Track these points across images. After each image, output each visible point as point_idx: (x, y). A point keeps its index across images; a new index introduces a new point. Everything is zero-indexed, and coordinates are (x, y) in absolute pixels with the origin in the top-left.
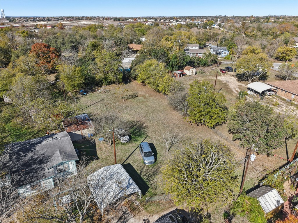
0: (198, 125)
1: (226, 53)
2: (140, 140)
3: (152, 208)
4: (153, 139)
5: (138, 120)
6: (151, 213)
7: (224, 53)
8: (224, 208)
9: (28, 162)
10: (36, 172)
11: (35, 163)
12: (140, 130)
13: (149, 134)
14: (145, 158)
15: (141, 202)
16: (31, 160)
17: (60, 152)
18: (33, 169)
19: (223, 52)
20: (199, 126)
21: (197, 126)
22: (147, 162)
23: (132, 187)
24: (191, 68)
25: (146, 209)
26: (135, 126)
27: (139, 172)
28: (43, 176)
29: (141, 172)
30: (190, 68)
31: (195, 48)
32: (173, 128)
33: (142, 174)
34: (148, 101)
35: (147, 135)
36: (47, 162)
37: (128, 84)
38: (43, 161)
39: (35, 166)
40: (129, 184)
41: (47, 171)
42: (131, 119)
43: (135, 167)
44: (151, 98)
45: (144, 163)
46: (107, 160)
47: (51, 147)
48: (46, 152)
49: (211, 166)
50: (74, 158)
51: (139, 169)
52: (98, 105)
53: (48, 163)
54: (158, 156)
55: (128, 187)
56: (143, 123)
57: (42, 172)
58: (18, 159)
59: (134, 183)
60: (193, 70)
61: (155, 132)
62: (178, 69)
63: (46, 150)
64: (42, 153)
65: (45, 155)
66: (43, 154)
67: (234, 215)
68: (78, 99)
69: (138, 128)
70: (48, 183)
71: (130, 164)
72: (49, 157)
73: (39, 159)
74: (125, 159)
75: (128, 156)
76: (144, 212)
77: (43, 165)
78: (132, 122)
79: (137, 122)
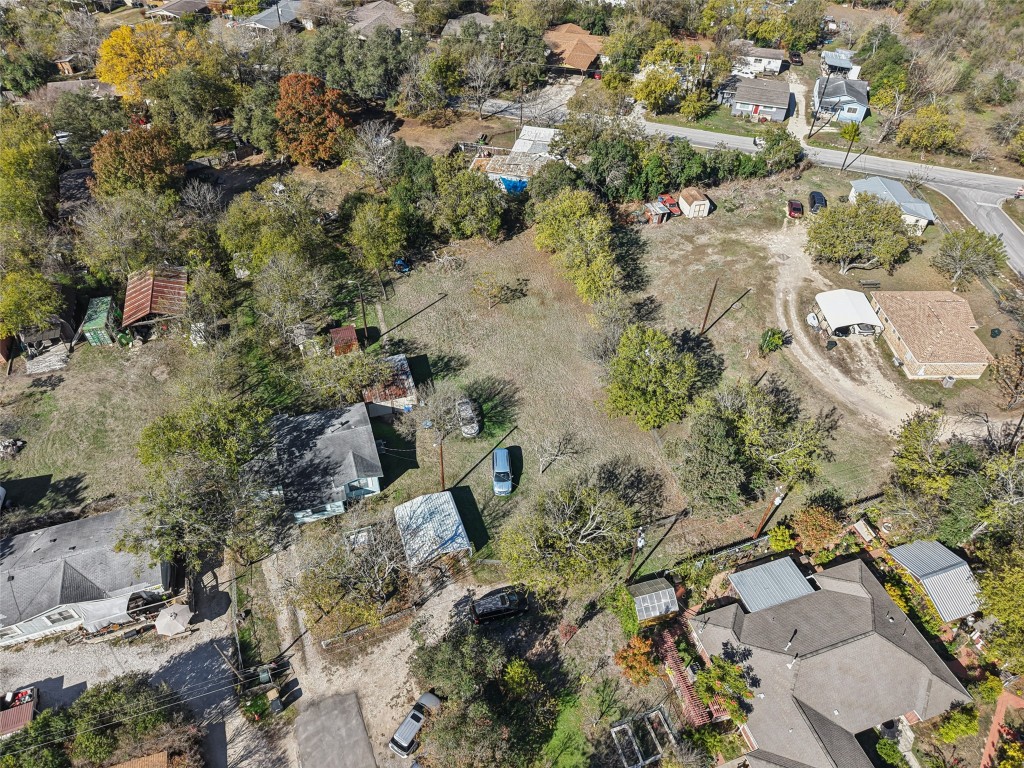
1: (854, 111)
2: (499, 433)
3: (484, 575)
4: (525, 438)
5: (507, 378)
6: (481, 582)
7: (850, 110)
8: (593, 595)
9: (306, 469)
10: (319, 490)
11: (316, 474)
12: (505, 408)
13: (520, 423)
14: (495, 483)
15: (472, 562)
16: (311, 466)
17: (354, 455)
18: (315, 483)
19: (846, 107)
22: (497, 490)
23: (459, 540)
25: (475, 573)
26: (499, 393)
27: (480, 507)
28: (330, 498)
29: (484, 508)
30: (695, 199)
31: (769, 62)
33: (486, 513)
35: (515, 424)
36: (335, 474)
37: (514, 238)
38: (328, 470)
39: (316, 478)
40: (455, 534)
41: (335, 489)
42: (494, 373)
43: (476, 496)
44: (557, 306)
45: (494, 492)
46: (431, 471)
47: (340, 445)
48: (333, 453)
49: (589, 531)
50: (376, 471)
51: (482, 501)
52: (432, 313)
53: (336, 477)
54: (523, 479)
55: (452, 539)
56: (517, 390)
57: (328, 491)
58: (291, 462)
59: (464, 534)
60: (700, 205)
61: (534, 419)
63: (331, 449)
64: (326, 455)
65: (331, 459)
66: (329, 457)
67: (602, 609)
68: (389, 288)
69: (502, 403)
70: (335, 508)
71: (468, 487)
72: (336, 464)
73: (322, 467)
74: (463, 475)
75: (469, 469)
76: (471, 578)
77: (329, 478)
78: (493, 384)
79: (505, 383)
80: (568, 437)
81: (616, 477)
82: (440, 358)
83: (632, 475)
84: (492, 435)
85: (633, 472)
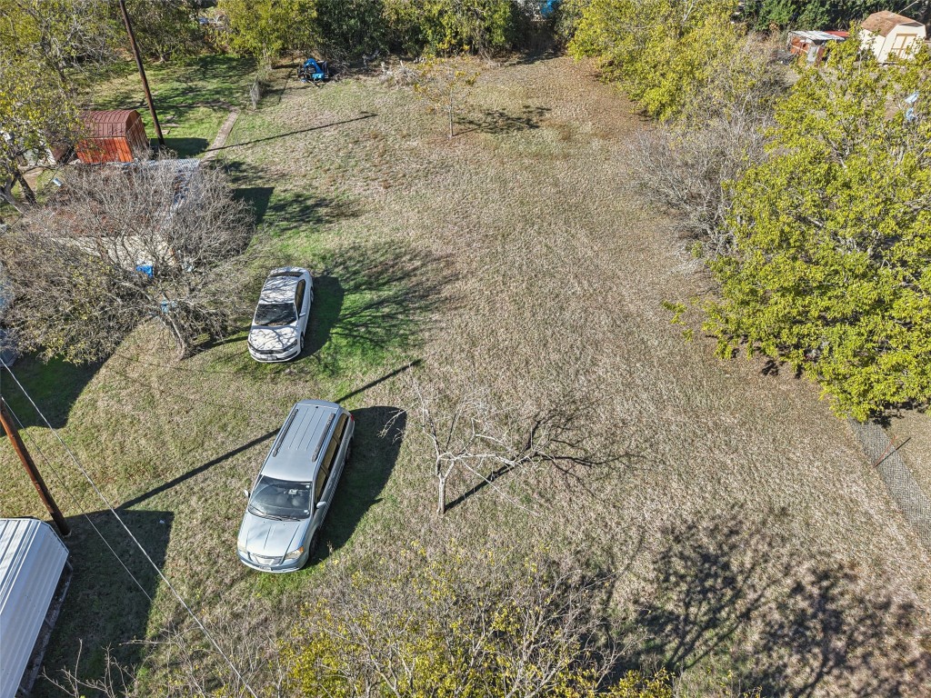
0: (771, 368)
20: (776, 373)
21: (765, 372)
24: (899, 22)
30: (895, 22)
32: (596, 344)
34: (566, 156)
35: (415, 354)
44: (596, 144)
60: (906, 35)
61: (474, 344)
62: (826, 19)
69: (402, 298)
78: (398, 257)
79: (428, 257)
80: (568, 409)
81: (730, 582)
82: (298, 198)
83: (798, 589)
84: (334, 371)
85: (803, 573)
